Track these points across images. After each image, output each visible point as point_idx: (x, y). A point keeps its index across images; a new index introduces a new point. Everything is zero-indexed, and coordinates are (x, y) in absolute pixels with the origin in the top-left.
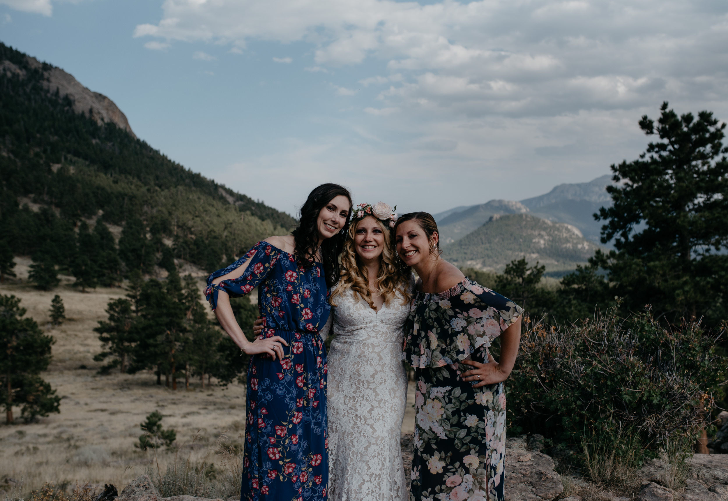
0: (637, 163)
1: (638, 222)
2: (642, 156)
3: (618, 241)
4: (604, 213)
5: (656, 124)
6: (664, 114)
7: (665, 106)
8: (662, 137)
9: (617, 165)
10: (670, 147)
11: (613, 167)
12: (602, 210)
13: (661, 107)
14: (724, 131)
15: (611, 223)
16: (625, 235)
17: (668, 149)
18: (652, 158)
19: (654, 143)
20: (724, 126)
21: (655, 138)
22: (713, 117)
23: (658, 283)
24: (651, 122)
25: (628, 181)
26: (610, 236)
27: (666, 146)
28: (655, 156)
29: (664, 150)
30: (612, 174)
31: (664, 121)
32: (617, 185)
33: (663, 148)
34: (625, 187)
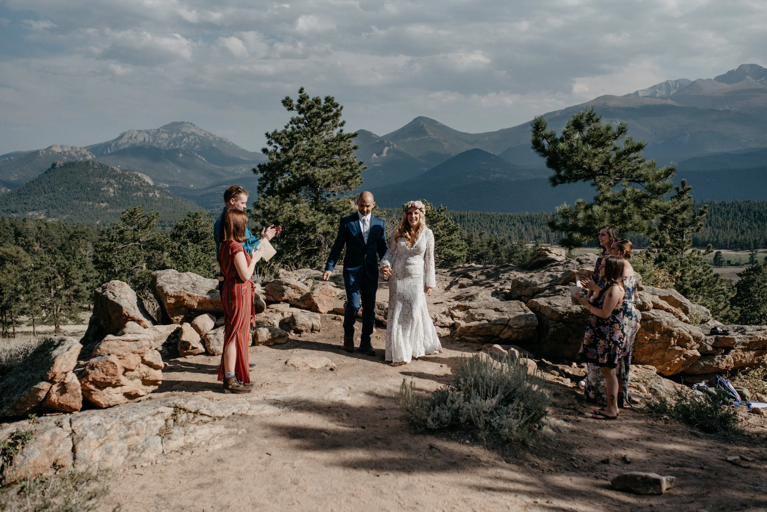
0: (285, 132)
2: (286, 127)
4: (262, 168)
5: (295, 103)
6: (301, 97)
7: (301, 91)
8: (300, 113)
9: (270, 133)
10: (306, 121)
11: (267, 135)
12: (259, 166)
13: (299, 91)
14: (342, 112)
15: (265, 176)
16: (273, 185)
17: (304, 122)
18: (293, 128)
19: (295, 117)
20: (341, 108)
21: (295, 114)
22: (336, 101)
23: (303, 220)
24: (291, 101)
25: (278, 145)
26: (264, 185)
27: (303, 119)
28: (295, 126)
29: (301, 123)
30: (266, 140)
31: (301, 101)
32: (270, 148)
33: (300, 121)
34: (275, 149)
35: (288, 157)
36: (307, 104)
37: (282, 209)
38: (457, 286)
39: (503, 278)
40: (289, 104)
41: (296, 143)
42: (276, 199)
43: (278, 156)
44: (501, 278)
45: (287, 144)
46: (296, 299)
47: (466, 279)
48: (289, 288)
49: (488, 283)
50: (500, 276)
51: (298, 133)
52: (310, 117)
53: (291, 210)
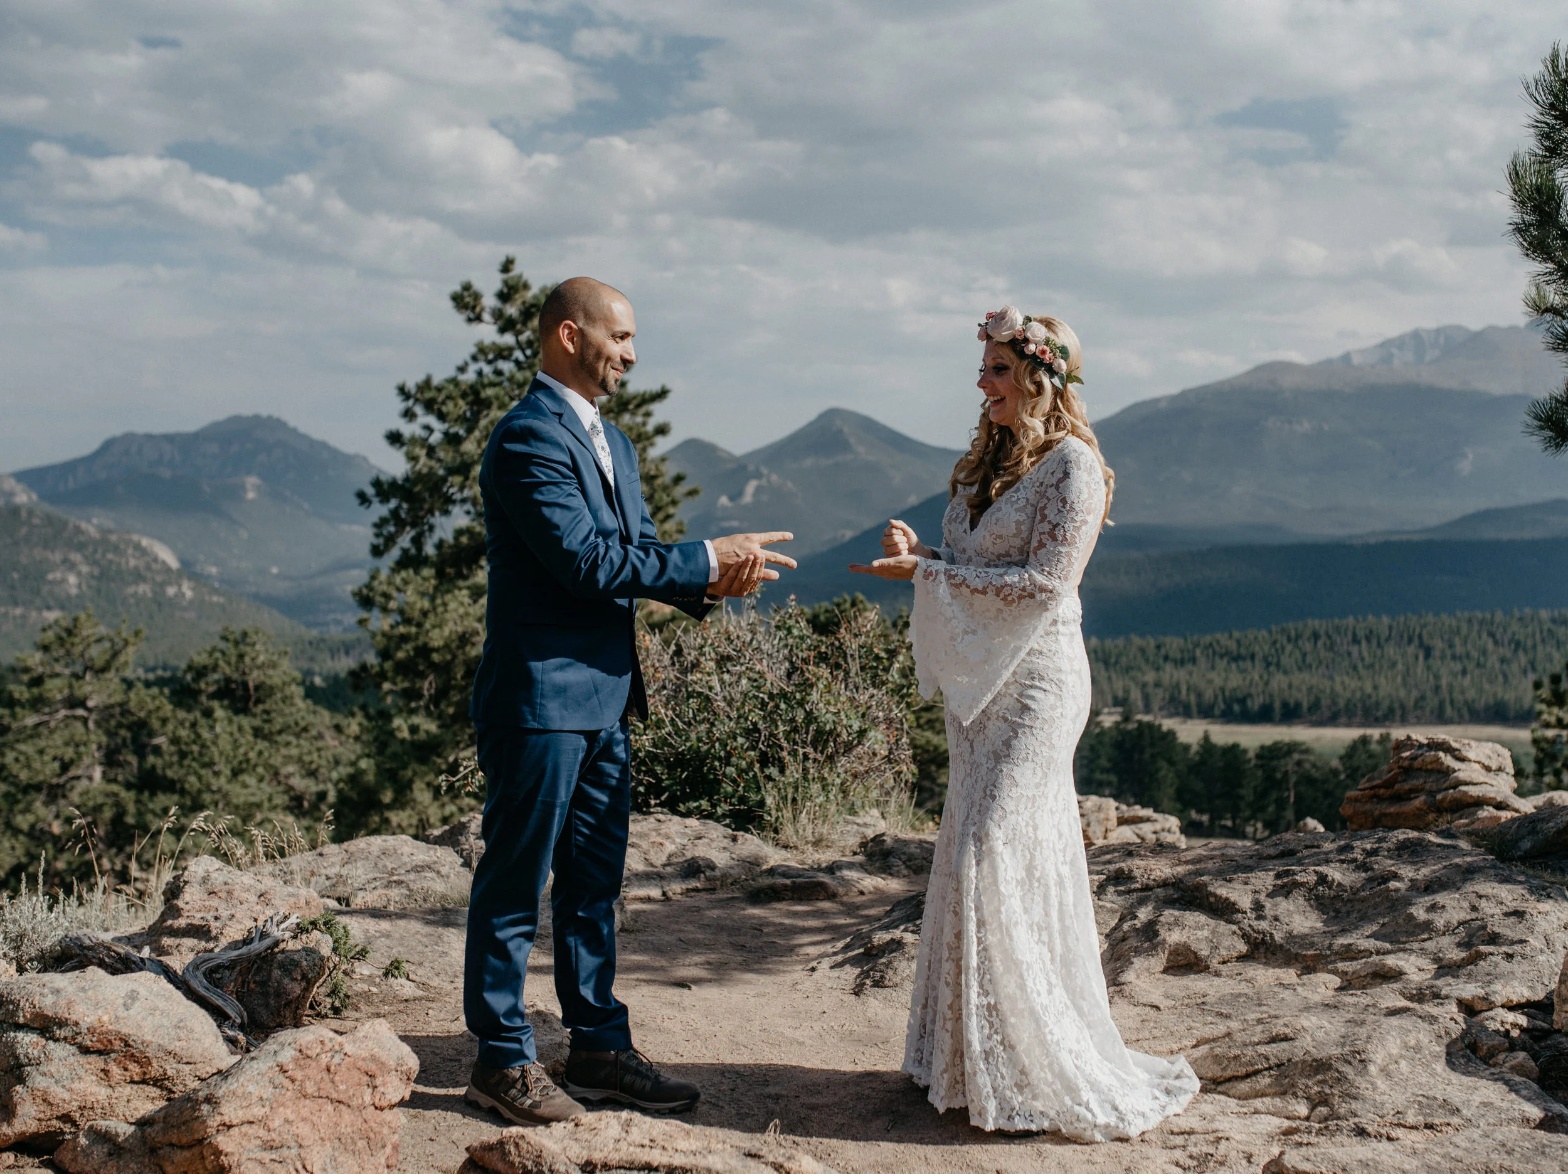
0: (454, 381)
1: (446, 513)
2: (462, 369)
3: (405, 551)
4: (385, 489)
5: (489, 301)
6: (506, 283)
7: (507, 266)
8: (502, 330)
9: (411, 386)
10: (518, 354)
11: (403, 391)
12: (377, 484)
13: (499, 267)
15: (395, 513)
16: (417, 541)
17: (514, 357)
18: (480, 373)
19: (487, 341)
21: (488, 332)
24: (477, 297)
25: (432, 420)
26: (390, 540)
27: (511, 349)
28: (487, 369)
29: (506, 358)
30: (400, 405)
31: (505, 296)
32: (409, 429)
33: (503, 353)
34: (423, 433)
35: (462, 455)
36: (524, 303)
37: (440, 609)
38: (1158, 962)
39: (1440, 921)
40: (472, 303)
41: (487, 415)
42: (425, 579)
43: (431, 451)
44: (1427, 926)
45: (461, 419)
46: (103, 1137)
47: (1202, 918)
48: (59, 1050)
49: (1349, 953)
50: (1419, 913)
51: (492, 385)
52: (530, 343)
53: (467, 614)
